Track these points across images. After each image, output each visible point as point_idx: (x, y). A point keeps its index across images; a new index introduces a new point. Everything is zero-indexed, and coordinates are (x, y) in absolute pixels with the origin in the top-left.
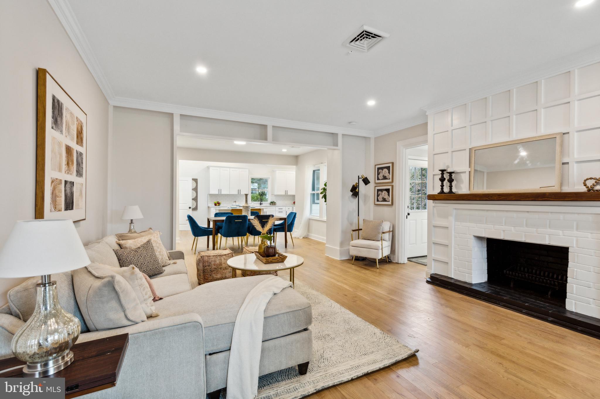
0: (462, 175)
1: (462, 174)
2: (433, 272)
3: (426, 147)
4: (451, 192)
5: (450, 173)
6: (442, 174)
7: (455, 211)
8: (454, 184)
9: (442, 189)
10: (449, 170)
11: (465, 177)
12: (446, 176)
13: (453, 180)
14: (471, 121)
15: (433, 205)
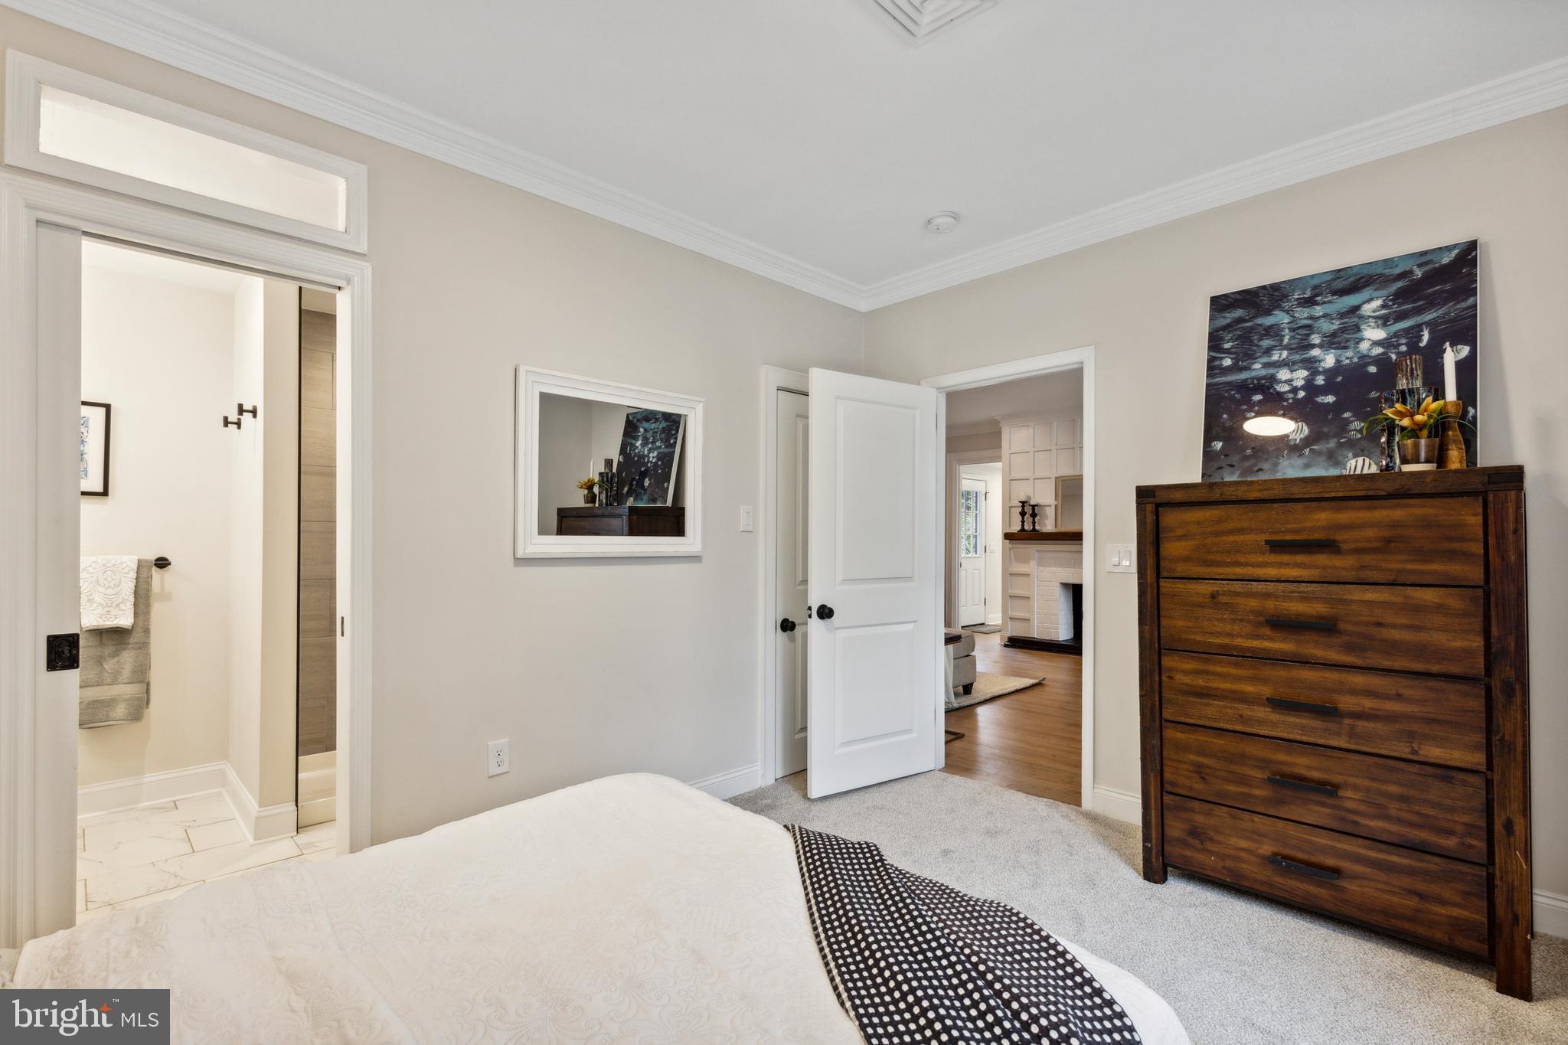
0: (1048, 509)
1: (1046, 508)
2: (1009, 634)
3: (999, 465)
4: (1034, 529)
5: (1033, 506)
6: (1023, 507)
7: (1037, 553)
8: (1036, 519)
9: (1023, 525)
10: (1032, 502)
11: (1050, 512)
12: (1029, 510)
13: (1036, 515)
14: (1057, 445)
15: (1010, 546)
